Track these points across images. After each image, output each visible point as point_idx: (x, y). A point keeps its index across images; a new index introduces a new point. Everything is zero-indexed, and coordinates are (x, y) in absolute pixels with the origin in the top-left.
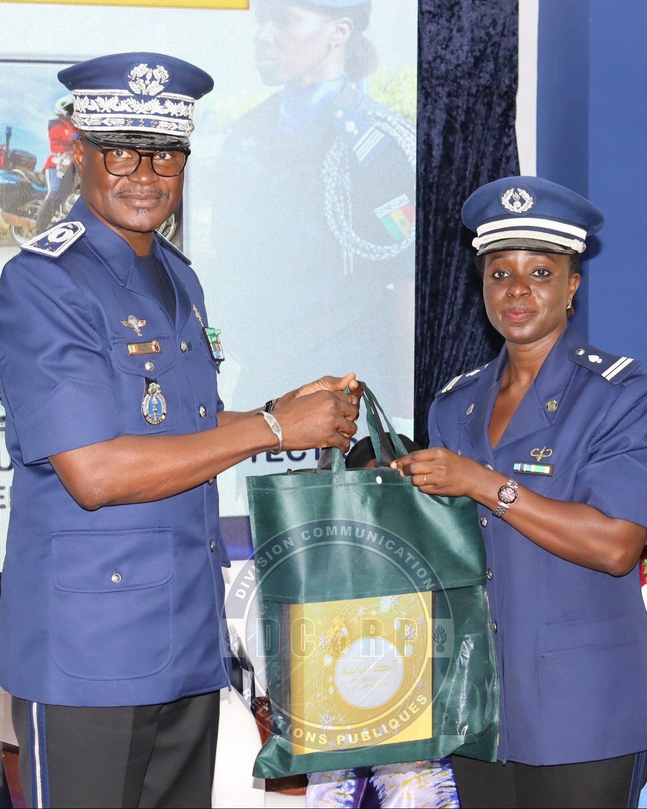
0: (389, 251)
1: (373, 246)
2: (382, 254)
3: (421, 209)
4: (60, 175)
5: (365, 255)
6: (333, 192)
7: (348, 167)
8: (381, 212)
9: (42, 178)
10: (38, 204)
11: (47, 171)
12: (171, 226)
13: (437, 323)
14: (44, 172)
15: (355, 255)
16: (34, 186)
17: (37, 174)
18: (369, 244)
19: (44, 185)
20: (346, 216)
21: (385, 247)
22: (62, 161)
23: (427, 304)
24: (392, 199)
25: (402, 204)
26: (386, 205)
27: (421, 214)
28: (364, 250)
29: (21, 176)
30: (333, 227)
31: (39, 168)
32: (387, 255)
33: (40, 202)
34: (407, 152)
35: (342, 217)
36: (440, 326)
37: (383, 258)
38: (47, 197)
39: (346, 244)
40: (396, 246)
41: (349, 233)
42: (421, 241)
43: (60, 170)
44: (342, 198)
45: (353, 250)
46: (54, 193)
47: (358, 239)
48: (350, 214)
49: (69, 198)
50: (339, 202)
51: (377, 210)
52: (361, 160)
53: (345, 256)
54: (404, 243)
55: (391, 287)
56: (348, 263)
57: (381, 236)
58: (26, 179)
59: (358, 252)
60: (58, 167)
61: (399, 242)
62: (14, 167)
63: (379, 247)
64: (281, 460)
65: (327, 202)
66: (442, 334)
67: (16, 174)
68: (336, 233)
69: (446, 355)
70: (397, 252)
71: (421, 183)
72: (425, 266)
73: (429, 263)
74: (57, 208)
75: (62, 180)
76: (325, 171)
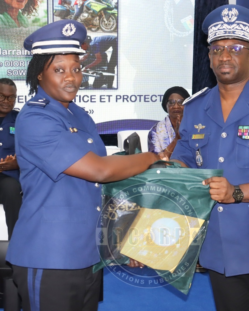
0: (185, 34)
1: (180, 32)
2: (183, 35)
3: (196, 21)
4: (79, 7)
5: (177, 35)
6: (167, 14)
7: (172, 6)
8: (183, 21)
9: (73, 8)
10: (72, 16)
11: (75, 6)
12: (114, 24)
13: (200, 58)
14: (74, 6)
15: (174, 35)
16: (71, 10)
17: (72, 7)
18: (179, 31)
19: (74, 10)
20: (172, 22)
21: (184, 33)
22: (80, 2)
23: (197, 52)
24: (187, 16)
25: (190, 19)
26: (185, 19)
27: (196, 22)
28: (177, 33)
29: (67, 7)
30: (167, 26)
31: (72, 4)
32: (184, 35)
33: (73, 16)
34: (192, 1)
35: (170, 22)
36: (201, 59)
37: (183, 36)
38: (75, 14)
39: (171, 31)
40: (187, 32)
41: (172, 28)
42: (196, 31)
43: (79, 5)
44: (170, 16)
45: (173, 33)
46: (77, 13)
47: (175, 30)
48: (173, 21)
49: (82, 15)
50: (169, 17)
51: (182, 20)
52: (177, 4)
53: (171, 36)
54: (190, 31)
55: (185, 46)
56: (172, 37)
57: (183, 29)
58: (68, 8)
59: (175, 34)
60: (78, 4)
61: (188, 31)
62: (64, 4)
63: (182, 33)
64: (149, 101)
65: (165, 17)
66: (202, 62)
67: (65, 6)
68: (168, 28)
69: (203, 69)
70: (188, 34)
71: (196, 12)
72: (197, 39)
73: (198, 39)
74: (78, 18)
75: (80, 9)
76: (165, 7)
